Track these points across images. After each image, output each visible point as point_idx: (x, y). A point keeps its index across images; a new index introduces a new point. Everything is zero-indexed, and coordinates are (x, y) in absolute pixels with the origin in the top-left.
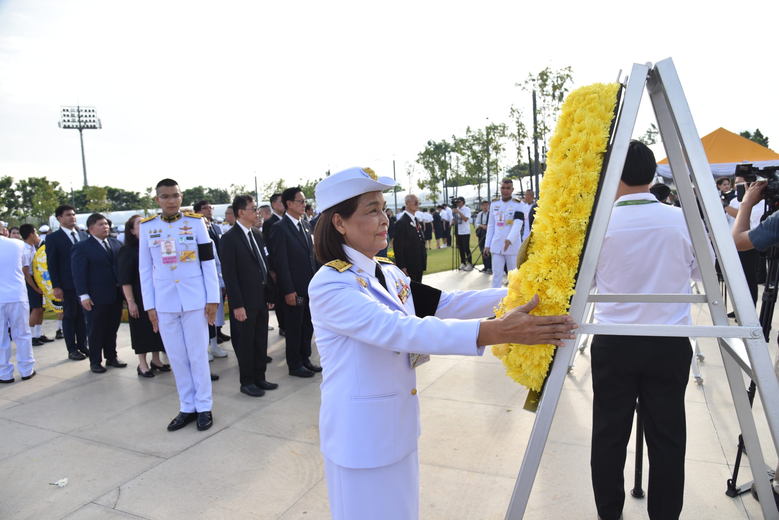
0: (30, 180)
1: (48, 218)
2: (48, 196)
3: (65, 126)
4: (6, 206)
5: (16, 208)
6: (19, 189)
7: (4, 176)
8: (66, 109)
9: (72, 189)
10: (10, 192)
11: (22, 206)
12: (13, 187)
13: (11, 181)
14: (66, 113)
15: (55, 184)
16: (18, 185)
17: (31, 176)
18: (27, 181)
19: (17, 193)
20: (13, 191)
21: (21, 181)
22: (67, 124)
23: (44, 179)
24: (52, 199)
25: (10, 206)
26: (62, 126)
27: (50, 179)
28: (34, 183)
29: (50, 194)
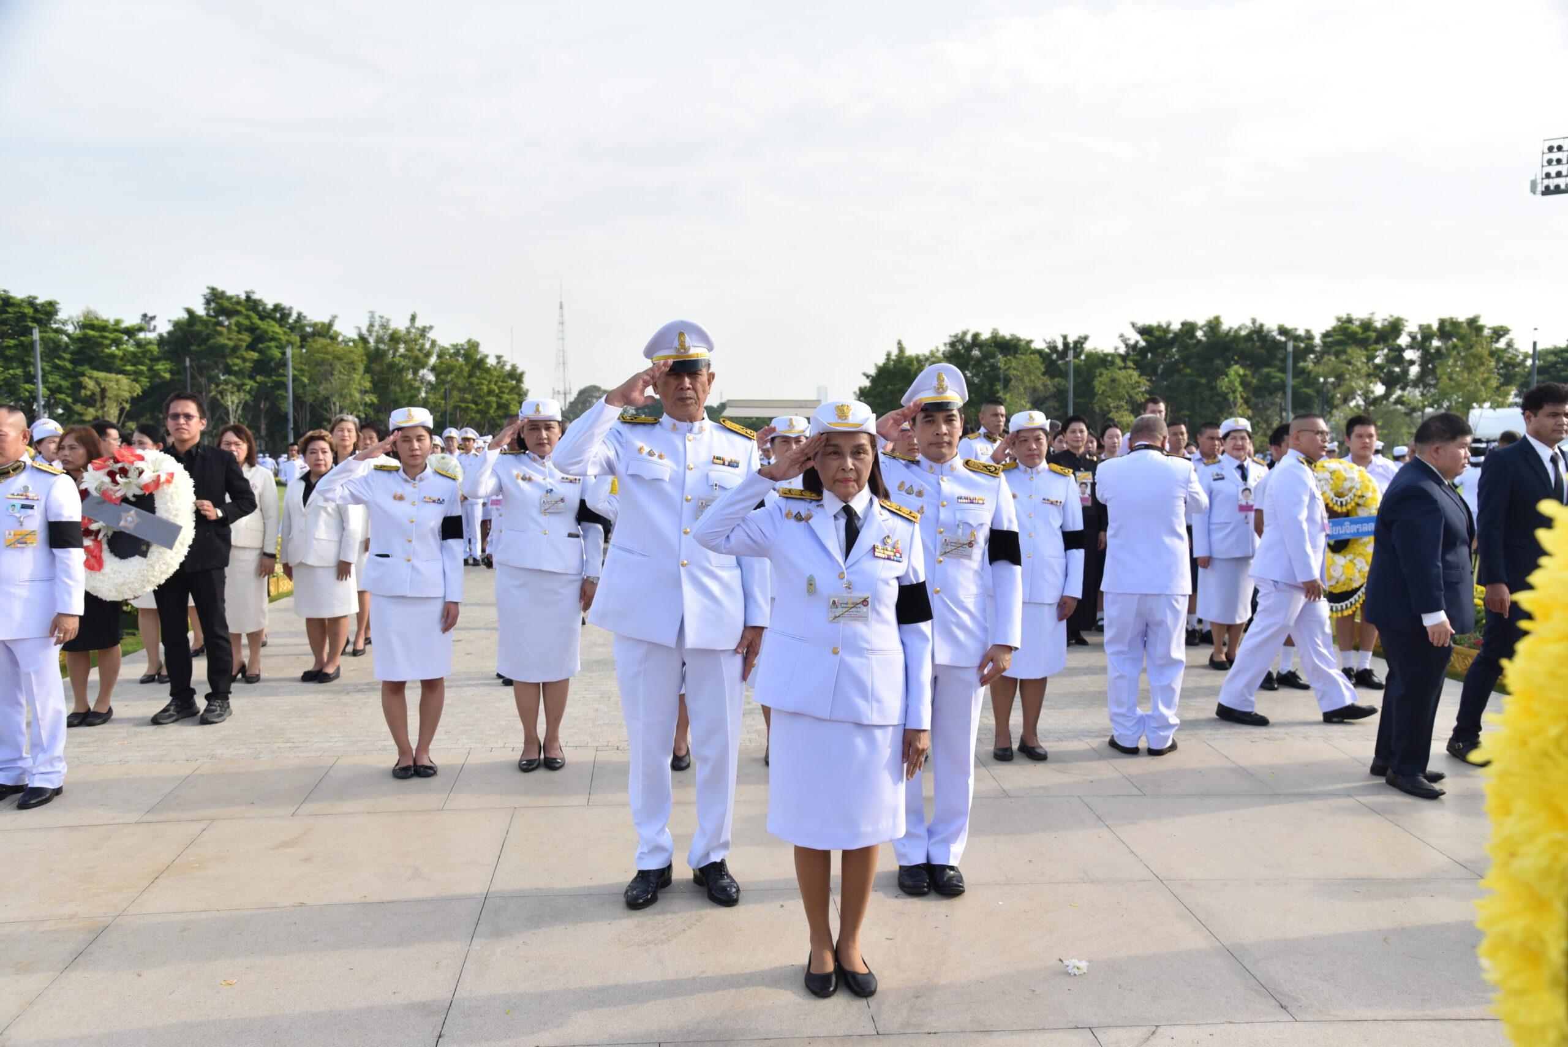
0: (1442, 323)
1: (1468, 413)
2: (1474, 362)
3: (1547, 187)
4: (1383, 383)
5: (1403, 389)
6: (1415, 345)
7: (1387, 317)
8: (1555, 144)
9: (1535, 344)
10: (1396, 350)
11: (1415, 384)
12: (1403, 340)
13: (1401, 327)
14: (1555, 156)
15: (1499, 333)
16: (1413, 335)
17: (1446, 315)
18: (1435, 326)
19: (1409, 355)
20: (1401, 350)
21: (1421, 327)
22: (1552, 183)
23: (1472, 322)
24: (1482, 369)
25: (1390, 382)
26: (1540, 188)
27: (1488, 322)
28: (1448, 329)
29: (1479, 358)
